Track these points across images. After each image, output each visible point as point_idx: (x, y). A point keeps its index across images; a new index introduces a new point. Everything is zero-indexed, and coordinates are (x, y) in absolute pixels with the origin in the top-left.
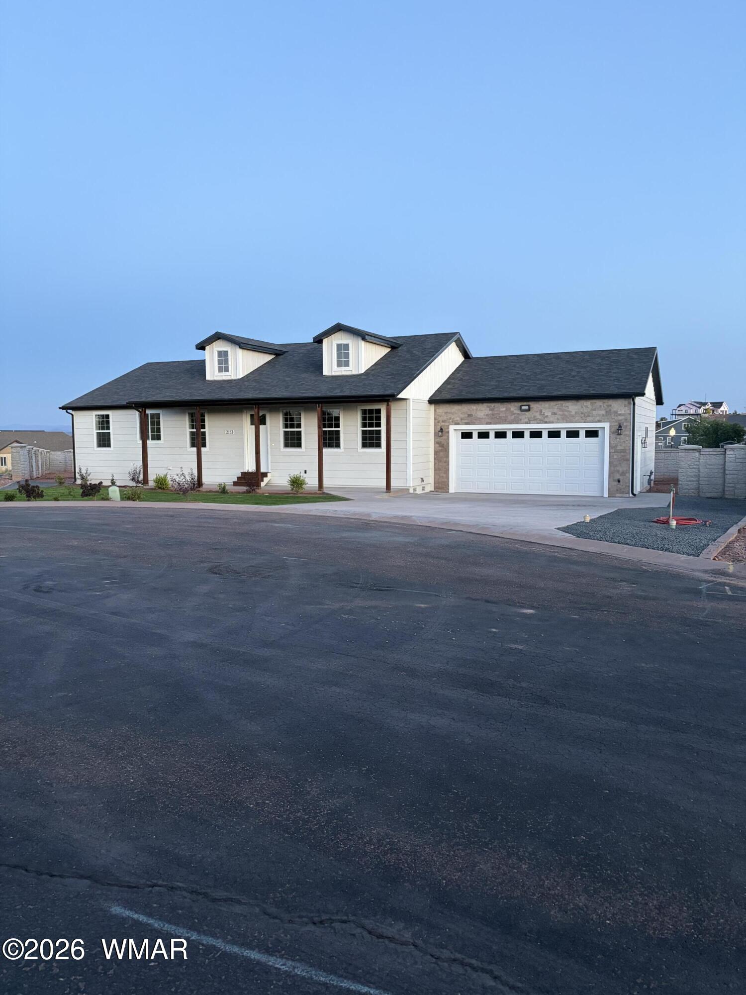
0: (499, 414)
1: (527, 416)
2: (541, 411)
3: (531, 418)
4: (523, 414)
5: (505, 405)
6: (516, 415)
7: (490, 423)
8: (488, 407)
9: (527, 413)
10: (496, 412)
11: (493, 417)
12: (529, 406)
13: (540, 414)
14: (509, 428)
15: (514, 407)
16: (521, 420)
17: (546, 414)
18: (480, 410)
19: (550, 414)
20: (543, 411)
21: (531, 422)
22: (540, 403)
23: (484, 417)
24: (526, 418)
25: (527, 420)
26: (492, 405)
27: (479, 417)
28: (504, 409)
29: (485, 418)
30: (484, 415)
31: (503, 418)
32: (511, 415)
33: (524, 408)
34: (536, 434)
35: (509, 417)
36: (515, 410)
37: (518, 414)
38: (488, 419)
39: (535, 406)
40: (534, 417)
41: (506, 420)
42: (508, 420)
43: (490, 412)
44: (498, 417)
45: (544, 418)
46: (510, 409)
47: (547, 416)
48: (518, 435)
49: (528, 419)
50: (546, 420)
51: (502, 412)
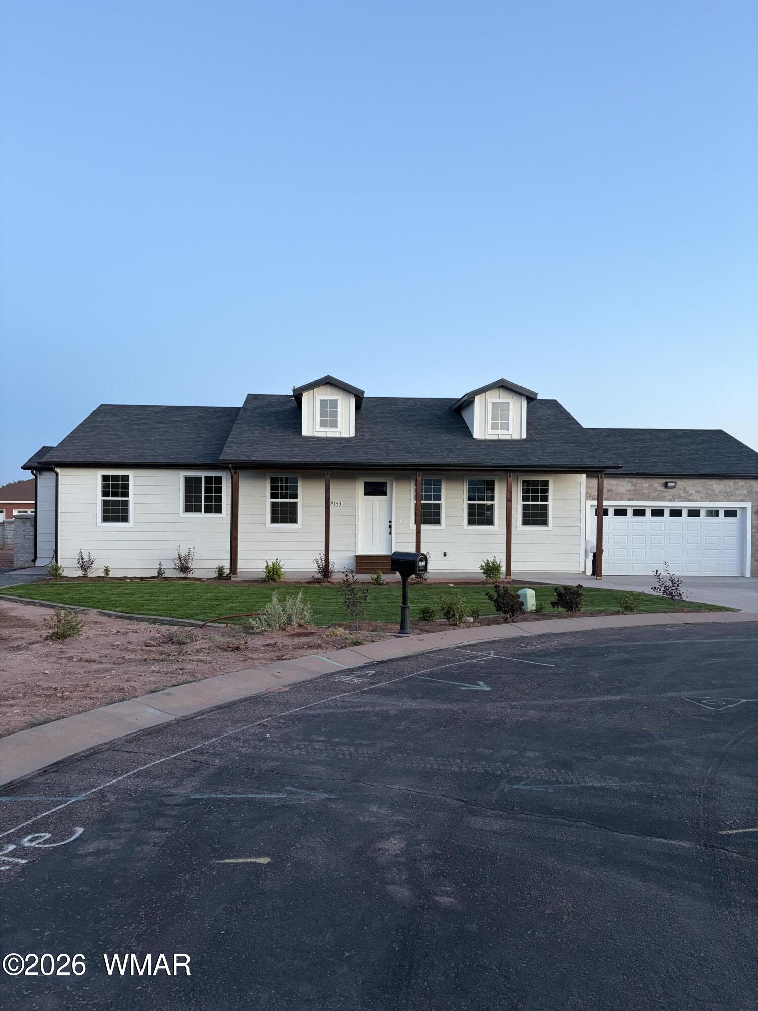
0: (642, 490)
1: (670, 494)
2: (685, 489)
3: (675, 495)
4: (667, 492)
5: (648, 482)
6: (659, 492)
7: (632, 500)
8: (630, 482)
9: (671, 490)
10: (639, 488)
11: (636, 493)
12: (676, 483)
13: (684, 492)
14: (648, 505)
15: (657, 483)
16: (664, 497)
17: (690, 492)
18: (620, 485)
19: (694, 492)
20: (687, 489)
21: (675, 500)
22: (684, 480)
23: (625, 493)
24: (669, 495)
25: (670, 498)
26: (634, 480)
27: (620, 492)
28: (647, 485)
29: (626, 495)
30: (626, 490)
31: (646, 495)
32: (655, 492)
33: (670, 485)
34: (676, 513)
35: (652, 494)
36: (658, 486)
37: (662, 491)
38: (630, 495)
39: (681, 483)
40: (678, 494)
41: (649, 496)
42: (651, 497)
43: (632, 488)
44: (640, 494)
45: (688, 496)
46: (653, 485)
47: (691, 494)
48: (658, 513)
49: (672, 497)
50: (690, 498)
51: (645, 488)
